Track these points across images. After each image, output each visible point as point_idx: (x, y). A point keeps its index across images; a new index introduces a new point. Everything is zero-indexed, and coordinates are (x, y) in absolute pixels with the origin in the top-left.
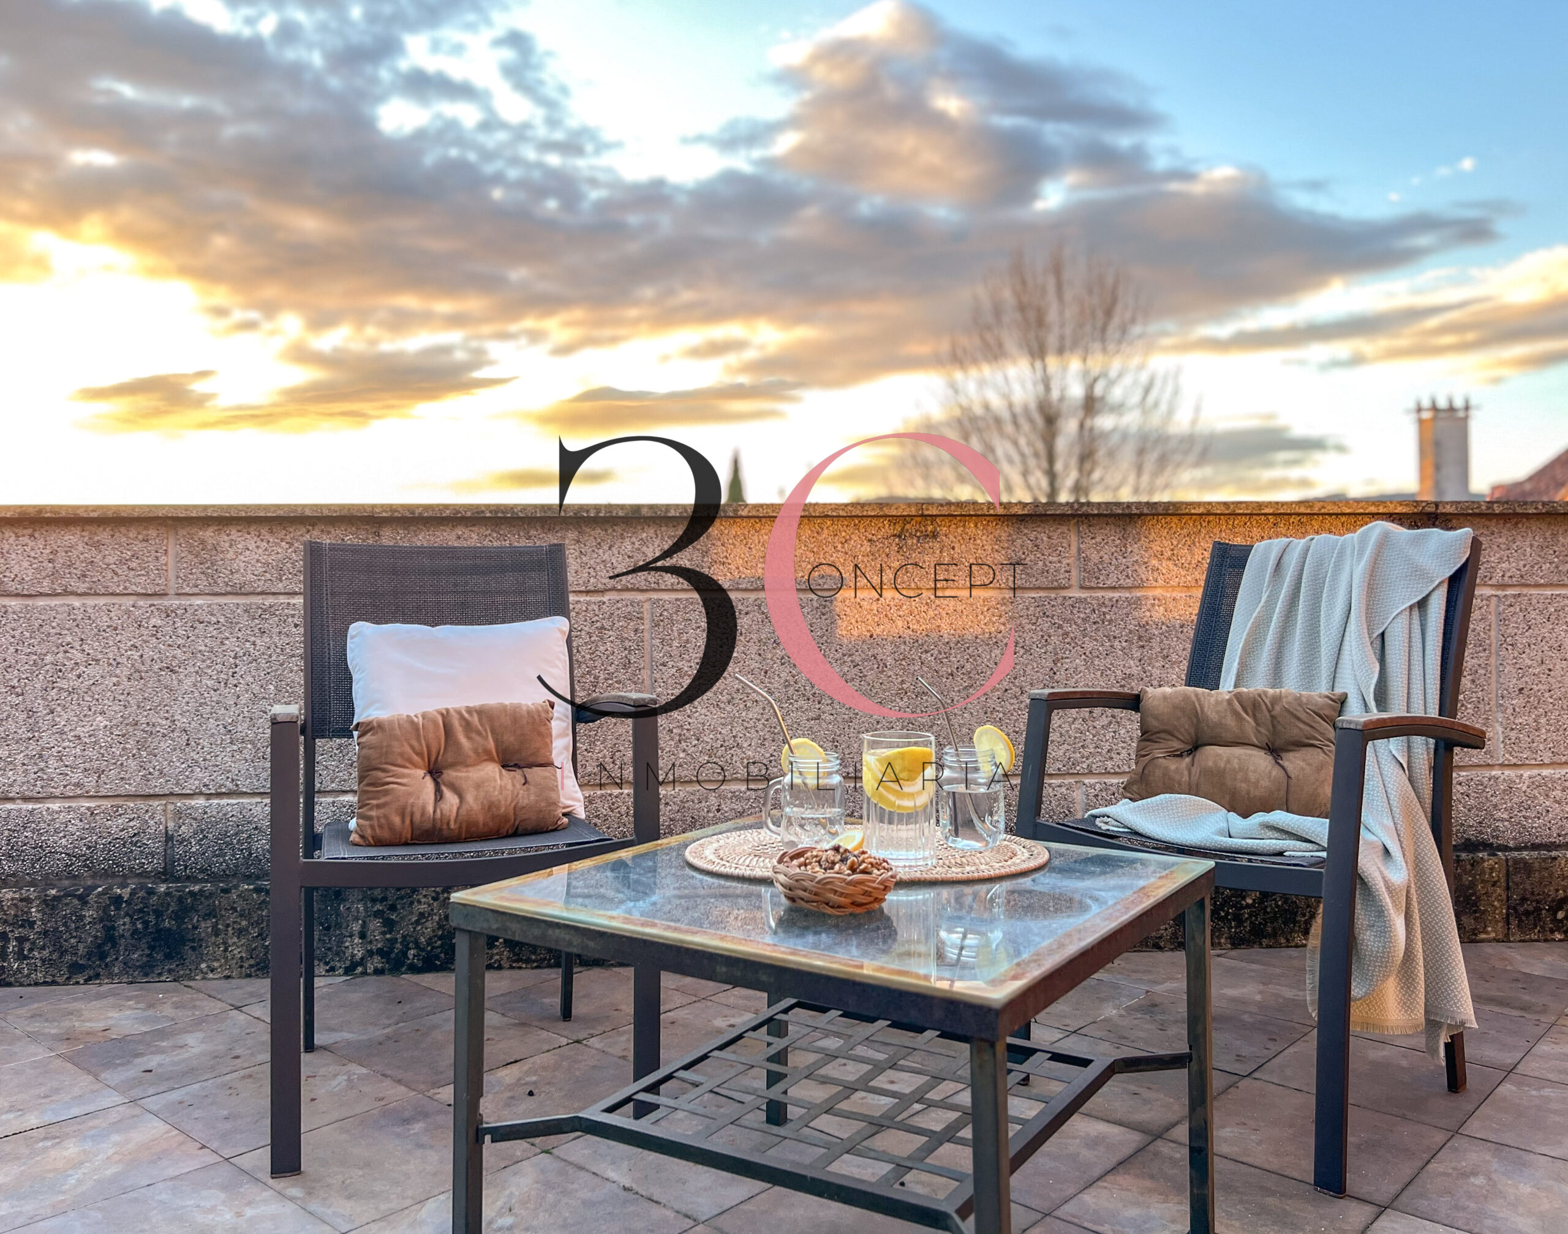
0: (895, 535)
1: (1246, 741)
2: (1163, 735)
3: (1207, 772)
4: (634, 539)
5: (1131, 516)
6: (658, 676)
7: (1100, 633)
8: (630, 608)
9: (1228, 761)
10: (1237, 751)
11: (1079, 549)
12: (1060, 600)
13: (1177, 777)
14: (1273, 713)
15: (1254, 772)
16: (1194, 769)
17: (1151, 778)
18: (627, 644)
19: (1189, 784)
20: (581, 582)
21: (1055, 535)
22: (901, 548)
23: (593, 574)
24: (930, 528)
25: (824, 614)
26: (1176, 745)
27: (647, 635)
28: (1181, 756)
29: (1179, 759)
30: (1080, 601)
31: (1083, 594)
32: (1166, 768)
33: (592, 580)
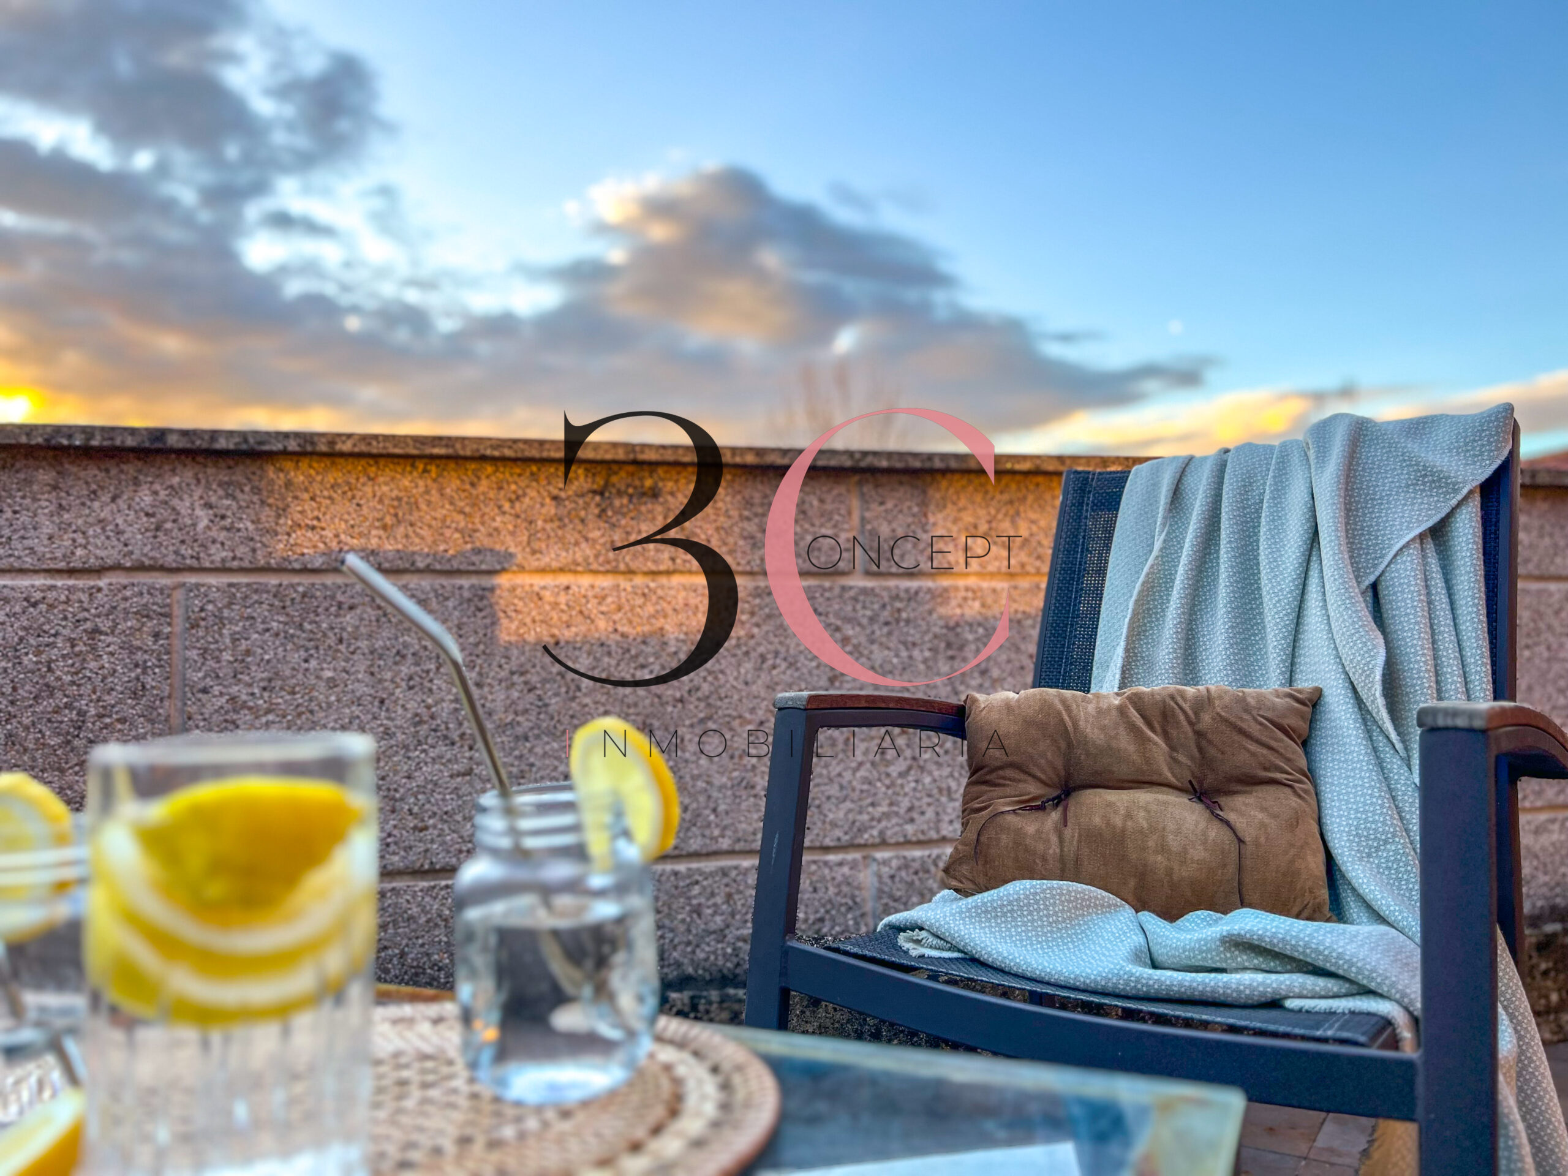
0: (594, 492)
1: (1155, 778)
2: (1009, 773)
3: (1091, 836)
4: (157, 487)
5: (932, 472)
6: (193, 709)
7: (894, 638)
8: (146, 598)
9: (1129, 816)
10: (1143, 797)
11: (863, 520)
12: (837, 591)
13: (1040, 847)
14: (1200, 726)
15: (1177, 832)
16: (1068, 832)
17: (993, 851)
18: (139, 656)
19: (1062, 860)
20: (59, 554)
21: (829, 498)
22: (603, 511)
23: (81, 540)
24: (648, 483)
25: (480, 610)
26: (1033, 789)
27: (177, 643)
28: (1041, 808)
29: (1039, 814)
30: (864, 591)
31: (869, 583)
32: (1019, 832)
33: (79, 552)
